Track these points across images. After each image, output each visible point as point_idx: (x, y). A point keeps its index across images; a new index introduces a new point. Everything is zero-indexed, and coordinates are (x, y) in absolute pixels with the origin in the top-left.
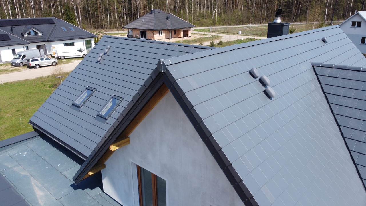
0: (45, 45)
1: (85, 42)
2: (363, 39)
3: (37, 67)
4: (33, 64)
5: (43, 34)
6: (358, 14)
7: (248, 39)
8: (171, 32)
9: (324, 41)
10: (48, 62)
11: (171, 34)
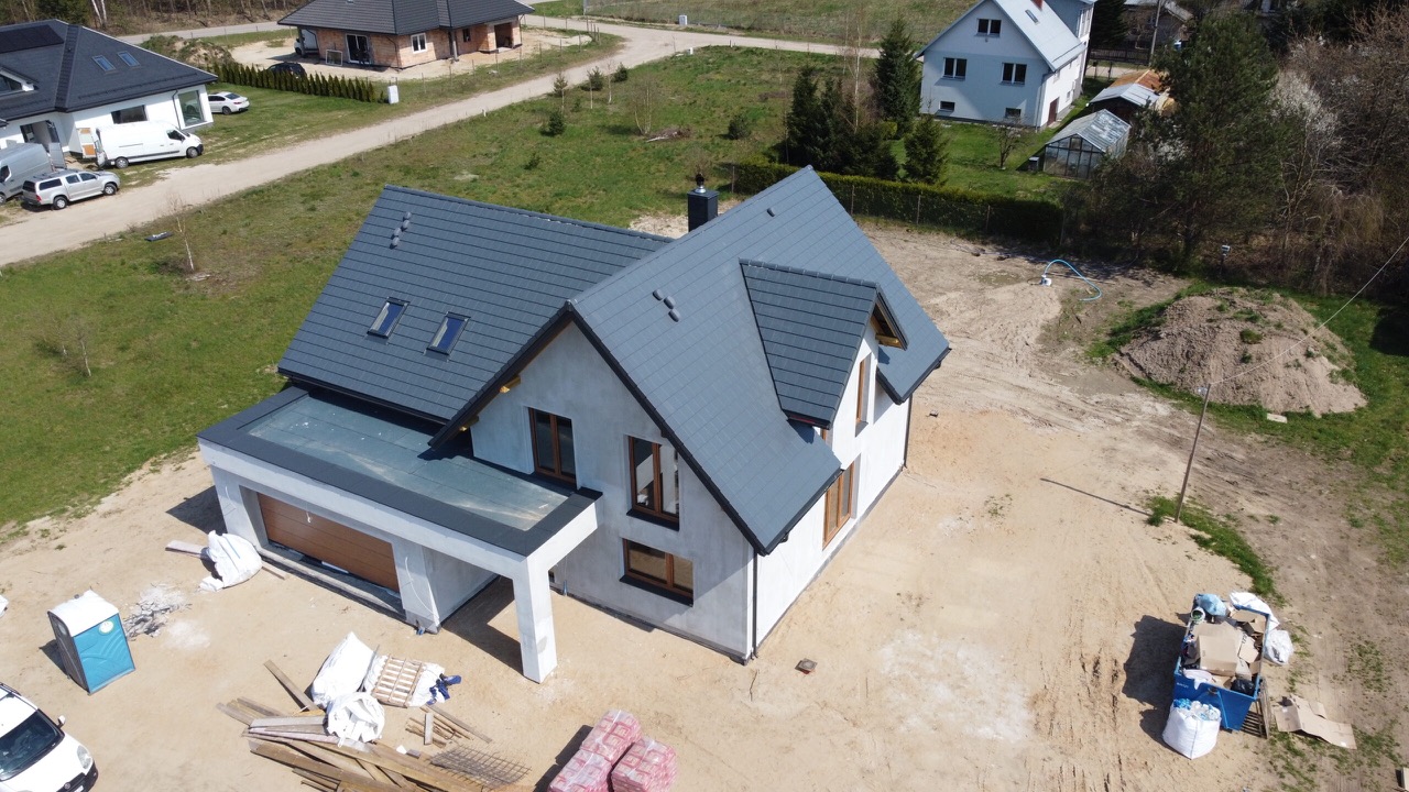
0: (48, 122)
1: (177, 101)
2: (1008, 67)
3: (61, 204)
4: (48, 195)
5: (36, 88)
6: (990, 0)
7: (707, 48)
8: (453, 37)
9: (769, 212)
10: (92, 186)
11: (454, 43)
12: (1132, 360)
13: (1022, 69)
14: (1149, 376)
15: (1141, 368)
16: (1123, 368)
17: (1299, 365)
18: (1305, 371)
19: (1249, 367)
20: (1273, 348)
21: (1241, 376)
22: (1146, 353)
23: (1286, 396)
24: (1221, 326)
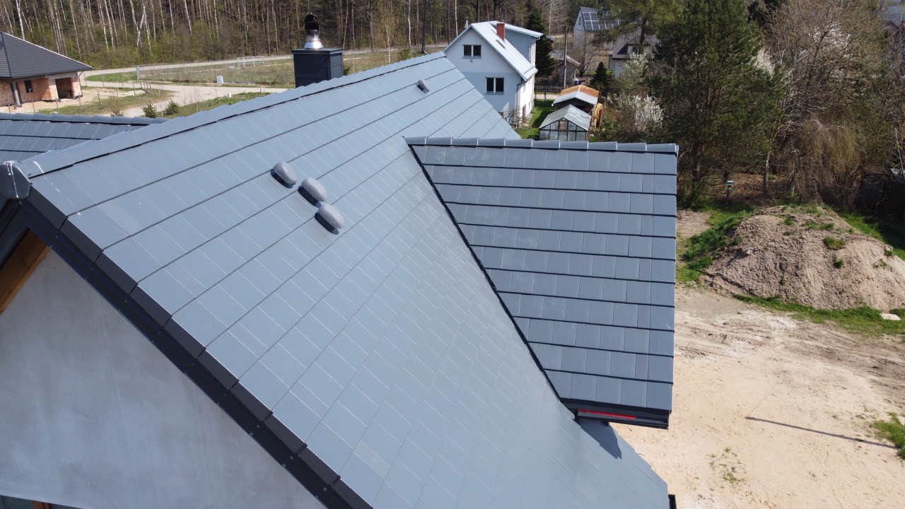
2: (490, 81)
6: (471, 29)
7: (243, 94)
8: (15, 87)
9: (421, 87)
11: (16, 92)
12: (725, 279)
13: (500, 82)
14: (750, 291)
15: (739, 286)
16: (721, 288)
17: (885, 264)
18: (891, 269)
19: (843, 271)
20: (857, 251)
21: (839, 281)
22: (739, 270)
23: (885, 295)
24: (804, 236)
